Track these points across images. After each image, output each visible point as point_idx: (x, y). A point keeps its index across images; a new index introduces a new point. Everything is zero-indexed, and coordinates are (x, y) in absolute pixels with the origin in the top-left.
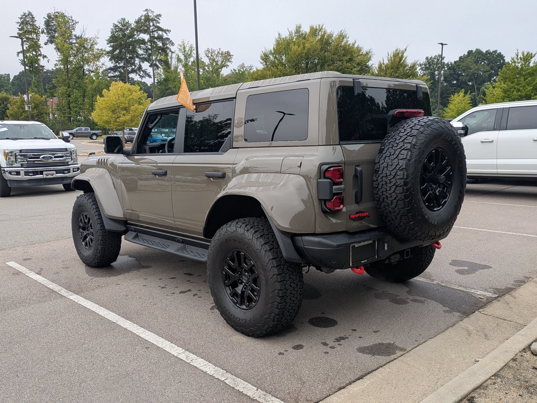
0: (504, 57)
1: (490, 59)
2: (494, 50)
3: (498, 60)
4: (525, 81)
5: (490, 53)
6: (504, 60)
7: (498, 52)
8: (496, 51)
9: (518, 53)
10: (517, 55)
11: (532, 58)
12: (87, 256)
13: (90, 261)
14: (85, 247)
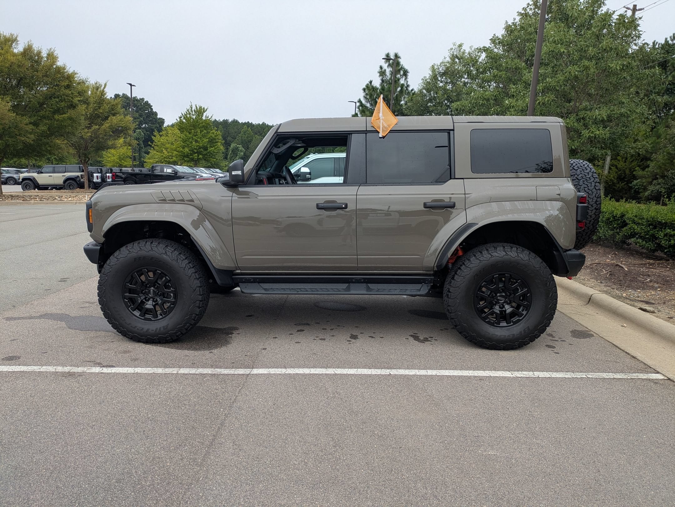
0: (152, 106)
1: (139, 106)
2: (142, 98)
3: (146, 108)
4: (201, 133)
5: (137, 100)
6: (152, 109)
7: (145, 100)
8: (143, 99)
9: (192, 105)
10: (192, 108)
11: (204, 112)
12: (160, 328)
13: (168, 333)
14: (143, 318)
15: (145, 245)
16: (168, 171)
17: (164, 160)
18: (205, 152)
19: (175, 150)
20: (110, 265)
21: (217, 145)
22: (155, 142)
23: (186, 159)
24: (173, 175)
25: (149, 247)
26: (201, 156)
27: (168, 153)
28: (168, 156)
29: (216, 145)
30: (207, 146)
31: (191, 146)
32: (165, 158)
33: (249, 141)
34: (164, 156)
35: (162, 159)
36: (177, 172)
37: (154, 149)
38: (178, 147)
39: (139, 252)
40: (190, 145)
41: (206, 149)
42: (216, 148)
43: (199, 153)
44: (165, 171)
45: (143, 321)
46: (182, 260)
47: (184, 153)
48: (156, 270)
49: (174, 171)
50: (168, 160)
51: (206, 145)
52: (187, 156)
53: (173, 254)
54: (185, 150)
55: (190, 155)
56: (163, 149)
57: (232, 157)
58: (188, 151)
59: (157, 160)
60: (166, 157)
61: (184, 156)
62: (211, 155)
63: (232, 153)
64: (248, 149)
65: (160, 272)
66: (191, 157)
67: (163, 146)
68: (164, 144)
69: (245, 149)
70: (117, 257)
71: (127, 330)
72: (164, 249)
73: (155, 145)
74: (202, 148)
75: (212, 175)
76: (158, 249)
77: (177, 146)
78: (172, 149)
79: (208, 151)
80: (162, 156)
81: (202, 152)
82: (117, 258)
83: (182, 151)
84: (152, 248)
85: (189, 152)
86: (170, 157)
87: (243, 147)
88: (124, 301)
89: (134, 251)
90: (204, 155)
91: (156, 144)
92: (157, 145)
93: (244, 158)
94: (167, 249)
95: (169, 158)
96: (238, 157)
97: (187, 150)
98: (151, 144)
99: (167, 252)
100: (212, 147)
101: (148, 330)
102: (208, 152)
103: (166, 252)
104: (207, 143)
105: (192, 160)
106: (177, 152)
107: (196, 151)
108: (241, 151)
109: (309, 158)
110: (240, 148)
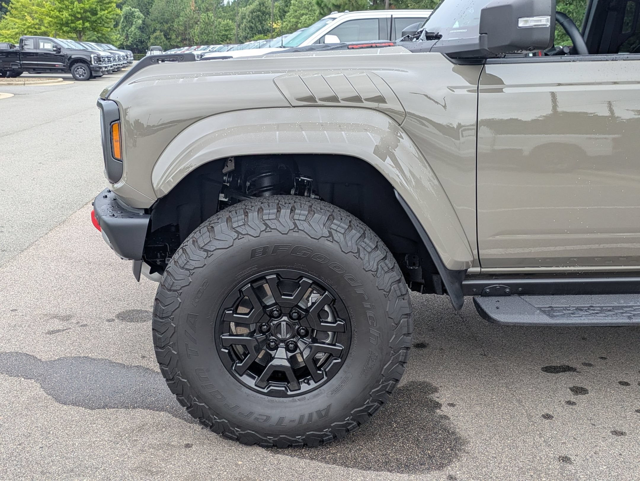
12: (311, 415)
13: (330, 427)
14: (265, 391)
15: (277, 218)
16: (46, 47)
17: (28, 31)
18: (94, 18)
19: (47, 15)
20: (186, 267)
21: (111, 7)
22: (12, 3)
23: (65, 29)
24: (54, 53)
25: (289, 221)
26: (87, 24)
27: (33, 20)
28: (33, 24)
29: (109, 7)
30: (96, 8)
31: (71, 9)
32: (28, 27)
33: (148, 3)
34: (28, 24)
35: (24, 29)
36: (60, 49)
37: (11, 13)
38: (52, 10)
39: (264, 234)
40: (70, 7)
41: (94, 12)
42: (110, 12)
43: (85, 19)
44: (41, 47)
45: (266, 397)
46: (369, 253)
47: (62, 20)
48: (301, 277)
49: (56, 47)
50: (33, 30)
51: (94, 6)
52: (67, 24)
53: (347, 238)
54: (62, 15)
55: (72, 23)
56: (26, 14)
57: (126, 26)
58: (67, 16)
59: (17, 30)
60: (31, 26)
61: (62, 25)
62: (103, 23)
63: (125, 21)
64: (148, 14)
65: (311, 282)
66: (73, 25)
67: (24, 9)
68: (27, 5)
69: (143, 14)
70: (207, 248)
71: (229, 421)
72: (324, 225)
73: (12, 8)
74: (89, 11)
75: (110, 53)
76: (310, 225)
77: (50, 9)
78: (42, 14)
79: (98, 16)
80: (25, 25)
81: (89, 17)
82: (206, 251)
83: (57, 17)
84: (295, 224)
85: (70, 18)
86: (37, 26)
87: (141, 11)
88: (219, 351)
89: (252, 232)
90: (92, 22)
91: (13, 6)
92: (15, 8)
93: (143, 28)
94: (333, 226)
95: (36, 29)
96: (133, 26)
97: (65, 14)
98: (6, 6)
99: (333, 232)
100: (104, 10)
101: (281, 419)
102: (99, 18)
103: (330, 233)
104: (96, 3)
105: (75, 30)
106: (50, 17)
107: (79, 16)
108: (139, 18)
109: (334, 19)
110: (137, 13)
